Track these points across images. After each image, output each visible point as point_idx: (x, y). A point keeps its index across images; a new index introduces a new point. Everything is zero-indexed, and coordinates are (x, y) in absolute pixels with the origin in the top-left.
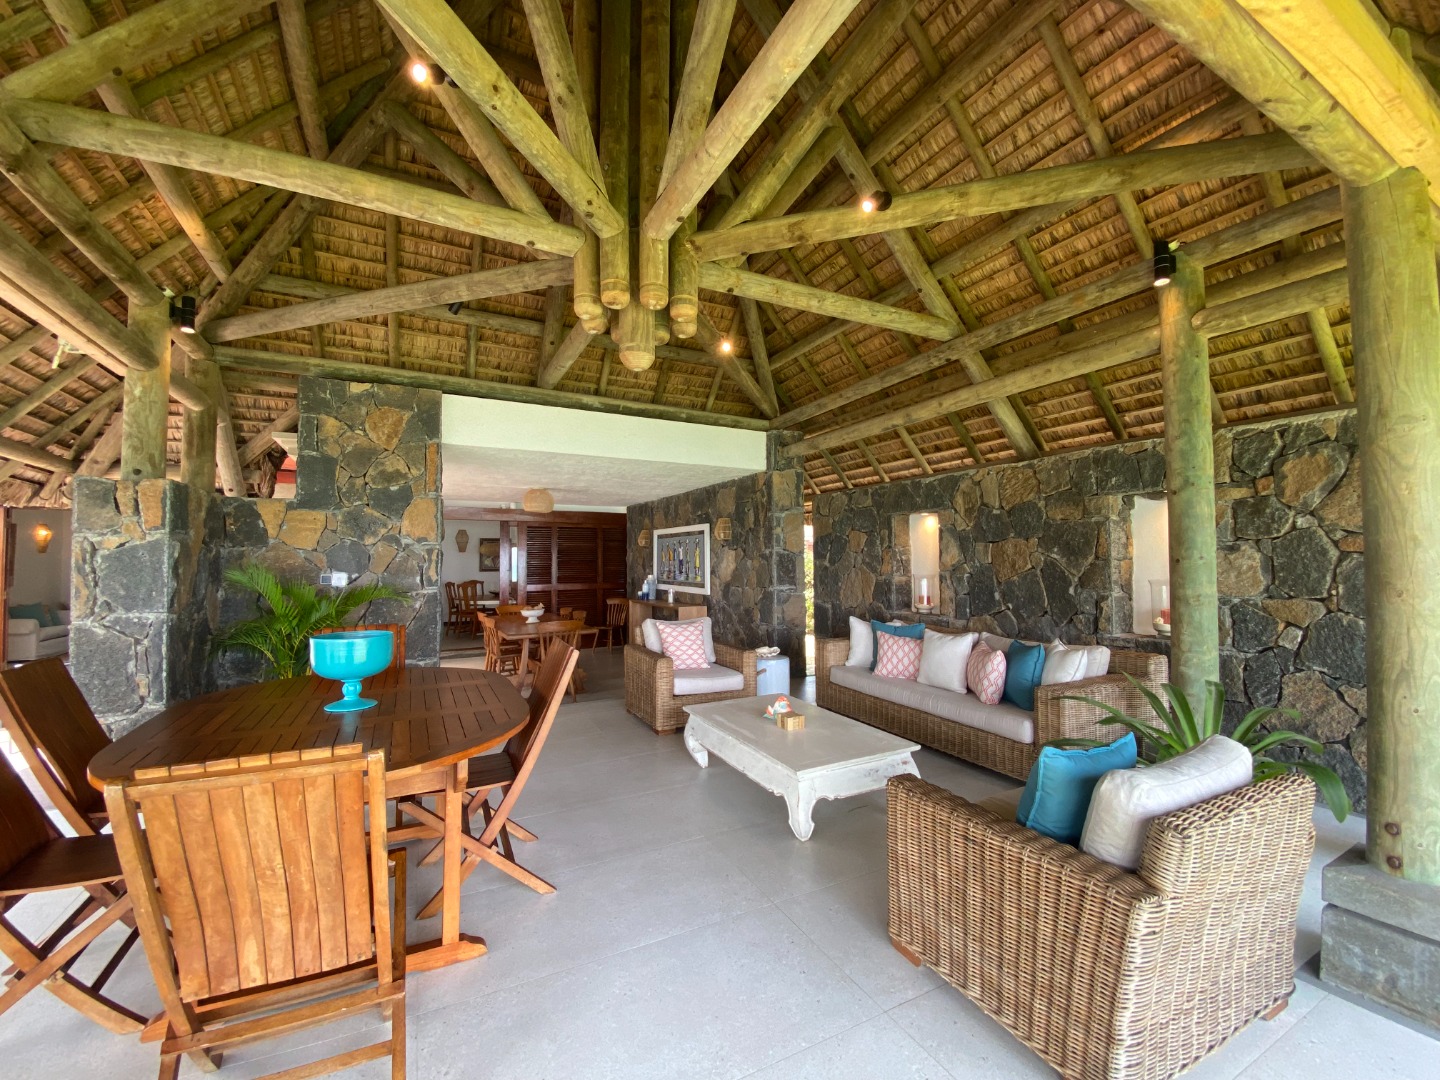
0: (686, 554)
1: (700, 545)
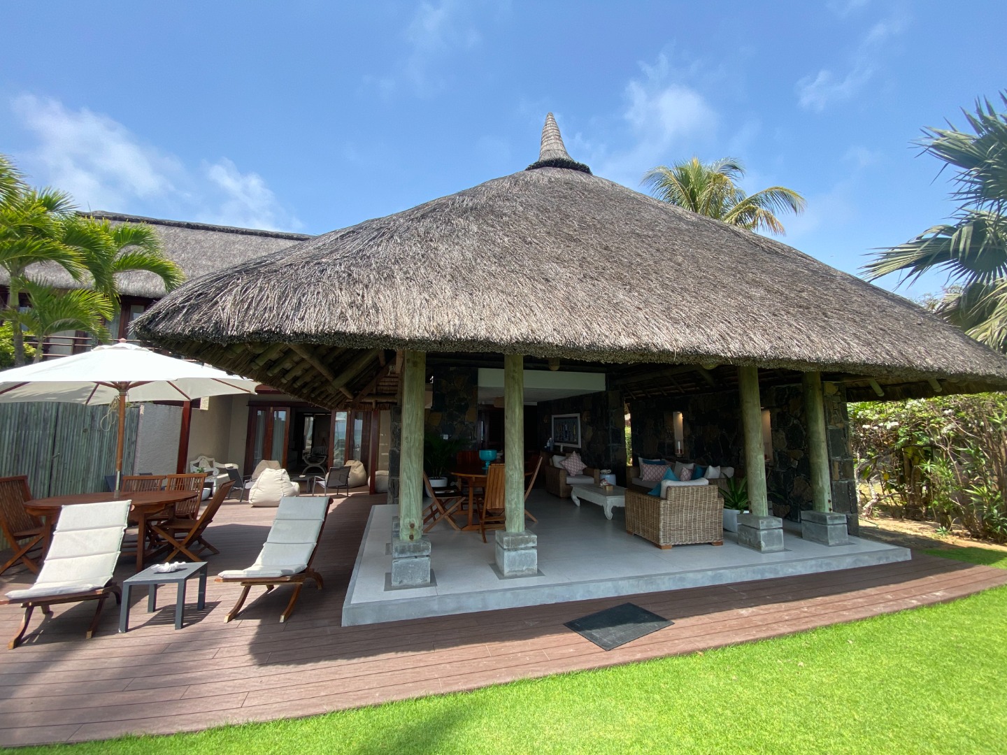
0: (568, 428)
1: (575, 423)
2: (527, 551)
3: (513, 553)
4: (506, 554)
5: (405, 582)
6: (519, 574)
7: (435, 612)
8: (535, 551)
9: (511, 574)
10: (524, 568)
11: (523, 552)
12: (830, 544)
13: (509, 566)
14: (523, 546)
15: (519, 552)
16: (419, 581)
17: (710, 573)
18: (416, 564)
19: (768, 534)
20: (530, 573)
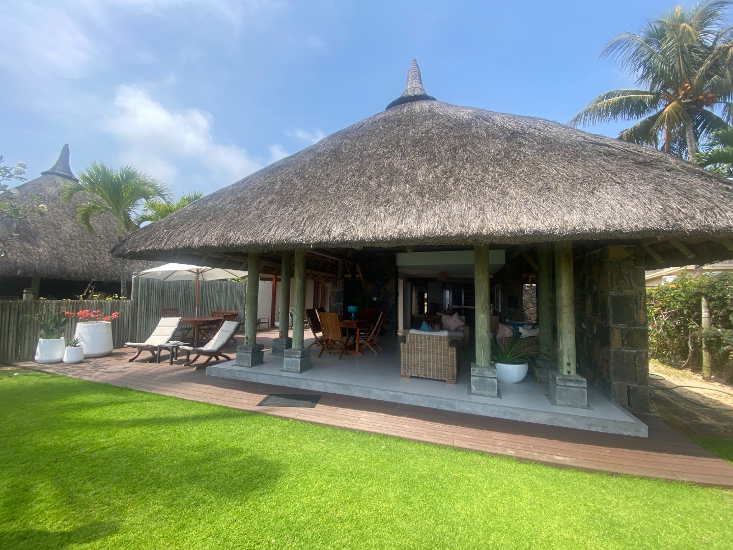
2: (295, 359)
3: (288, 359)
4: (285, 358)
5: (241, 363)
6: (291, 370)
7: (237, 377)
8: (299, 360)
9: (286, 370)
10: (294, 368)
11: (293, 359)
12: (557, 403)
13: (286, 365)
14: (293, 356)
15: (291, 359)
16: (246, 364)
17: (391, 393)
18: (245, 355)
19: (479, 380)
20: (296, 371)
